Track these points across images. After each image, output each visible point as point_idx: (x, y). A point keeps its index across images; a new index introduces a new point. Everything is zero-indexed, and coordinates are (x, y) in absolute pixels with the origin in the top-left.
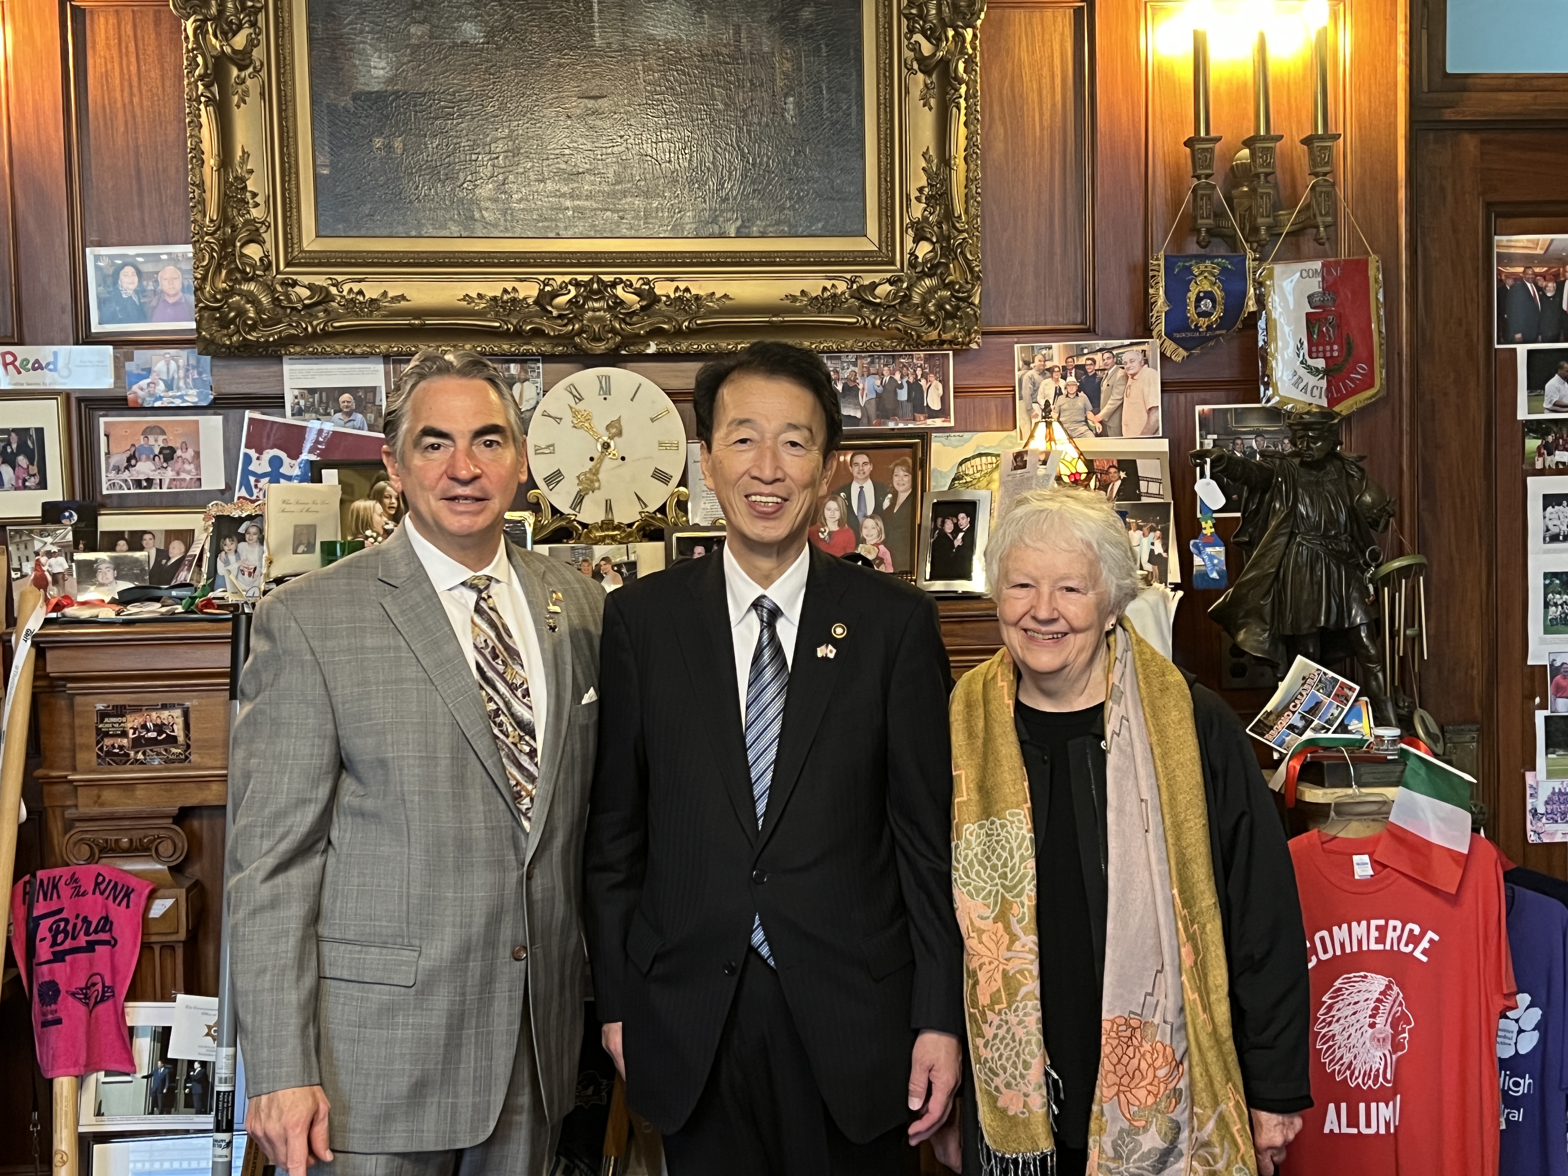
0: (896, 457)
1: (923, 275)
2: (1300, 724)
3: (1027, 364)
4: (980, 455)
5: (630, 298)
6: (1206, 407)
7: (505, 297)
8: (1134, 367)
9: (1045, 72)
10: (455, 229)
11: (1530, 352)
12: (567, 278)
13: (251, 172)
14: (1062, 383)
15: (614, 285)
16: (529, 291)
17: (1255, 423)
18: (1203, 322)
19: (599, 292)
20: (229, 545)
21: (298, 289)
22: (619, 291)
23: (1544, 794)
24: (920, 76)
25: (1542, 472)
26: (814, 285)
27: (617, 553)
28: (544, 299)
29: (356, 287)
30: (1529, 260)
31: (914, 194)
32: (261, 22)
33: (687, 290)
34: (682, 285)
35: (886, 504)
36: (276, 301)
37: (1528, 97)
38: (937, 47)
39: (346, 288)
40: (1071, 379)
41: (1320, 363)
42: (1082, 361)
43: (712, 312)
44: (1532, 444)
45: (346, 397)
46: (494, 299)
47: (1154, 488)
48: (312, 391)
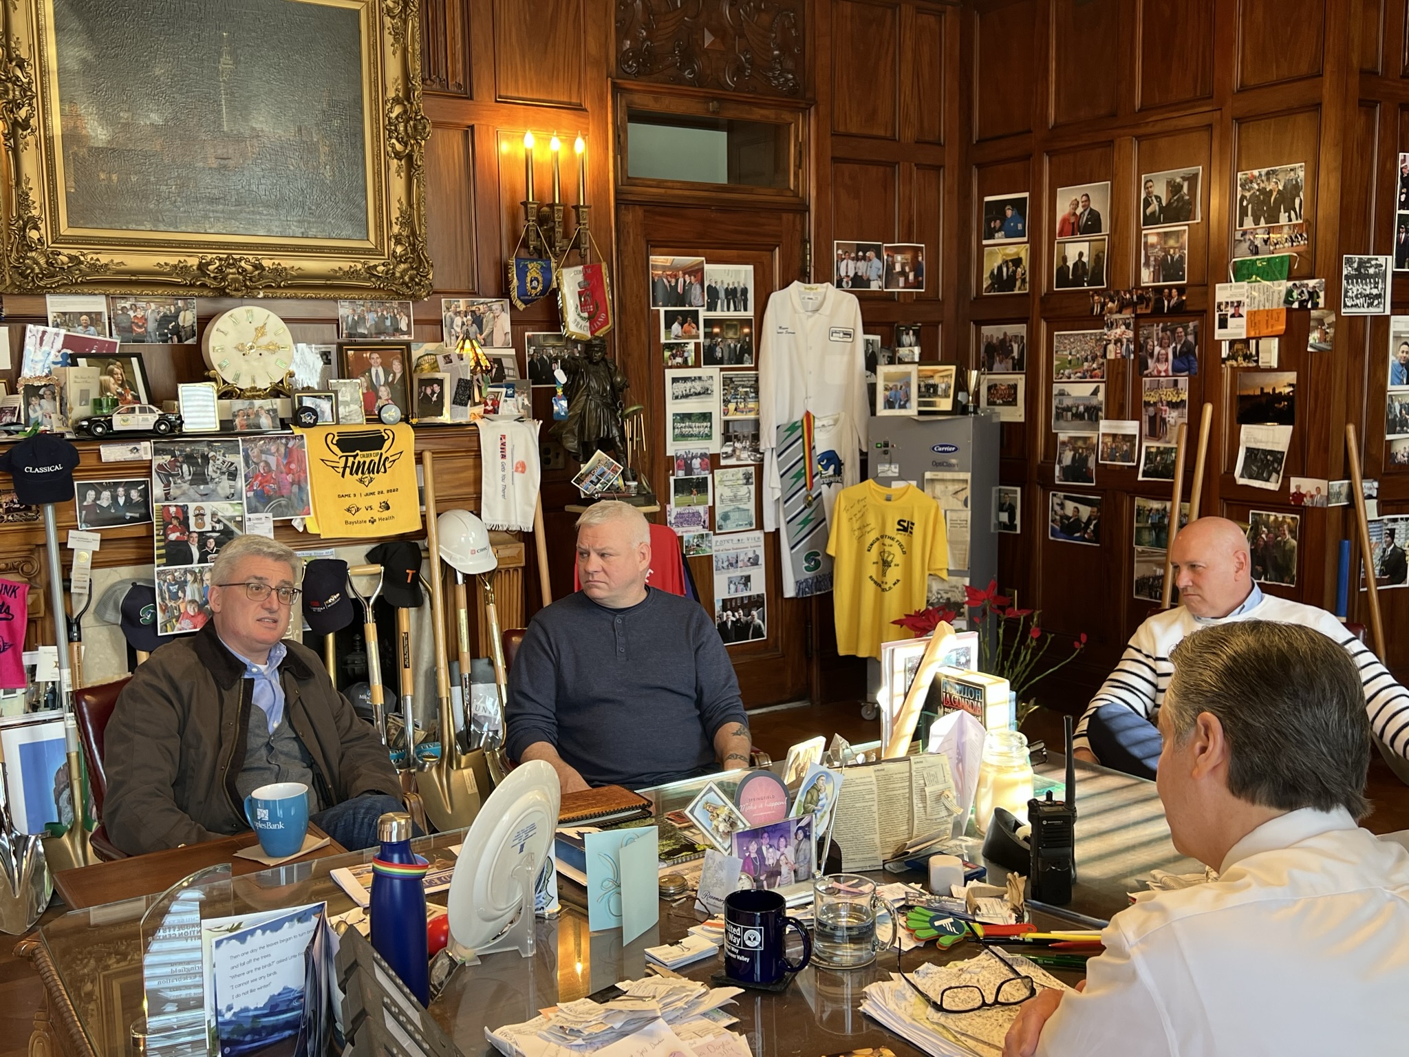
0: (394, 355)
1: (401, 262)
2: (596, 481)
3: (448, 309)
4: (427, 355)
5: (249, 268)
6: (530, 333)
7: (181, 265)
8: (497, 314)
9: (451, 161)
10: (149, 227)
11: (666, 311)
12: (214, 256)
13: (31, 189)
14: (465, 319)
15: (240, 260)
16: (193, 262)
17: (552, 342)
18: (534, 292)
19: (233, 264)
20: (34, 400)
21: (60, 257)
22: (243, 264)
23: (674, 514)
24: (395, 161)
25: (671, 367)
26: (346, 265)
27: (268, 404)
28: (202, 267)
29: (95, 257)
30: (664, 268)
31: (394, 221)
32: (35, 105)
33: (279, 264)
34: (277, 262)
35: (390, 379)
36: (50, 264)
37: (663, 191)
38: (406, 146)
39: (89, 257)
40: (469, 317)
41: (586, 315)
42: (474, 308)
43: (294, 278)
44: (667, 354)
45: (84, 317)
46: (175, 267)
47: (511, 372)
48: (64, 314)
